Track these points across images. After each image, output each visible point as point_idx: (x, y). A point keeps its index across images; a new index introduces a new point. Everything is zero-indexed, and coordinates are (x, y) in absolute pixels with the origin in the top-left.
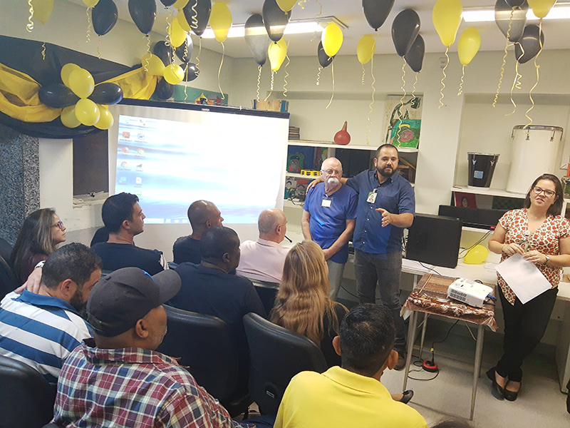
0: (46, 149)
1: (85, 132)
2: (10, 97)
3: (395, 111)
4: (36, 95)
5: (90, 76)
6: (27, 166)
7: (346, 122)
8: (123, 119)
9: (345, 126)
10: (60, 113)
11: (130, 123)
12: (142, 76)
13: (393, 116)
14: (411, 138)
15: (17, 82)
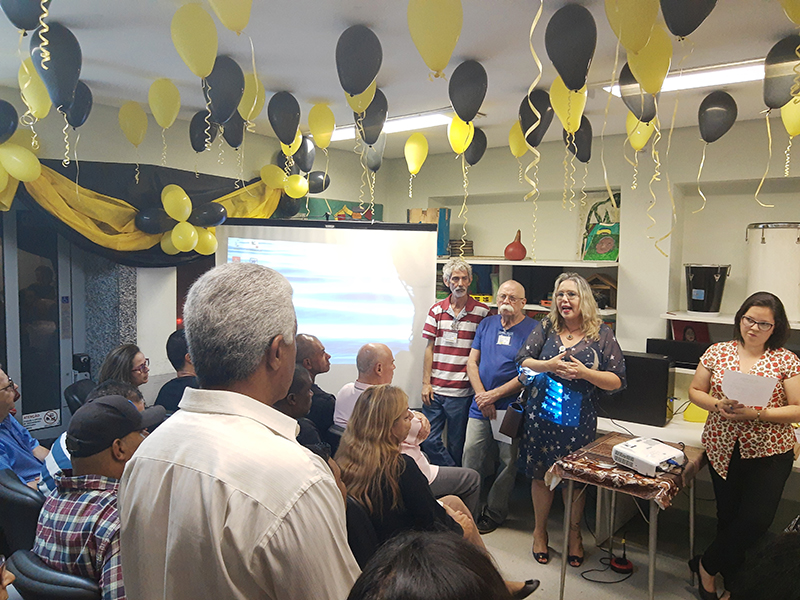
0: (144, 278)
1: (188, 259)
2: (102, 226)
3: (591, 212)
4: (132, 221)
5: (186, 198)
6: (123, 298)
7: (519, 231)
8: (232, 242)
9: (519, 237)
10: (160, 239)
11: (241, 246)
12: (261, 190)
13: (589, 219)
14: (611, 248)
15: (109, 209)
